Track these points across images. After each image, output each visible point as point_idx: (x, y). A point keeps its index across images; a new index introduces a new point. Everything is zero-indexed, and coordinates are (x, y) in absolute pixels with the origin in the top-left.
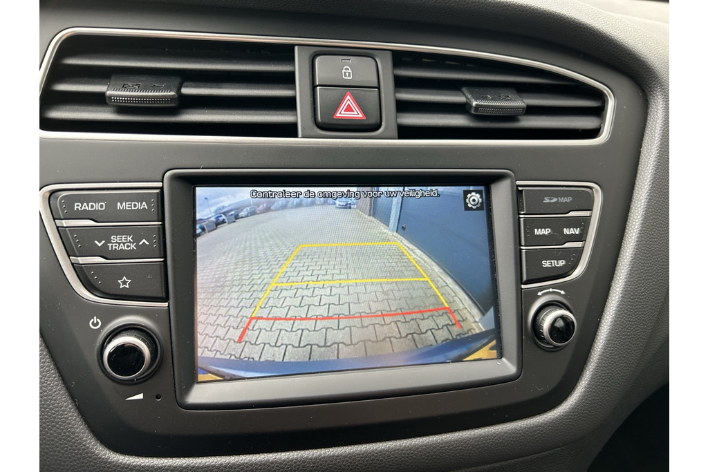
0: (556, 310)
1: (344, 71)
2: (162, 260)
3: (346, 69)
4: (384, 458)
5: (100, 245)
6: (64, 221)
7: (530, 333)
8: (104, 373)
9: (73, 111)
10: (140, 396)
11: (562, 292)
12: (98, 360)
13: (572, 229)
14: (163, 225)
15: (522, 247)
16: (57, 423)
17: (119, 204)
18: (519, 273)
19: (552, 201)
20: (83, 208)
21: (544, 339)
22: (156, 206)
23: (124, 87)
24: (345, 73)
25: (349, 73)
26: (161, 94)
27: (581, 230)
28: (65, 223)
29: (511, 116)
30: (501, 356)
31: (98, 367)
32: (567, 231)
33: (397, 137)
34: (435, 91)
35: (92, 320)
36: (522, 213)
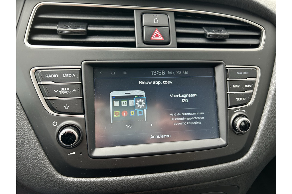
0: (242, 118)
1: (155, 20)
2: (82, 98)
3: (156, 19)
4: (173, 178)
5: (56, 92)
6: (41, 82)
7: (232, 128)
8: (59, 144)
9: (43, 37)
10: (74, 153)
11: (244, 111)
12: (57, 139)
13: (248, 85)
14: (82, 84)
15: (228, 93)
16: (40, 164)
17: (63, 75)
18: (227, 104)
19: (240, 74)
20: (49, 77)
21: (237, 130)
22: (79, 76)
23: (64, 27)
24: (155, 21)
25: (157, 21)
26: (79, 29)
27: (252, 85)
28: (42, 83)
29: (223, 39)
30: (219, 137)
31: (57, 142)
32: (246, 86)
33: (177, 47)
34: (192, 29)
35: (54, 122)
36: (228, 78)
